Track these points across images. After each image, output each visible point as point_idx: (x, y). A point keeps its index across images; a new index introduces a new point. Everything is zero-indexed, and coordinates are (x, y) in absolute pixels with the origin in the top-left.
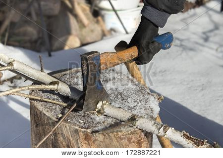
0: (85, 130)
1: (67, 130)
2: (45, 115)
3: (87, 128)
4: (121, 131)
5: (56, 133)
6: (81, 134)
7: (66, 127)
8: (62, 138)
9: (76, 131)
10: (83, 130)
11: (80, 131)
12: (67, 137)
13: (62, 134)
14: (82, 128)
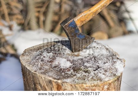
0: (57, 81)
1: (43, 80)
2: (26, 68)
3: (58, 79)
4: (86, 84)
5: (35, 83)
6: (54, 84)
7: (42, 78)
8: (39, 87)
9: (50, 82)
10: (55, 80)
11: (53, 81)
12: (44, 86)
13: (39, 83)
14: (55, 79)
